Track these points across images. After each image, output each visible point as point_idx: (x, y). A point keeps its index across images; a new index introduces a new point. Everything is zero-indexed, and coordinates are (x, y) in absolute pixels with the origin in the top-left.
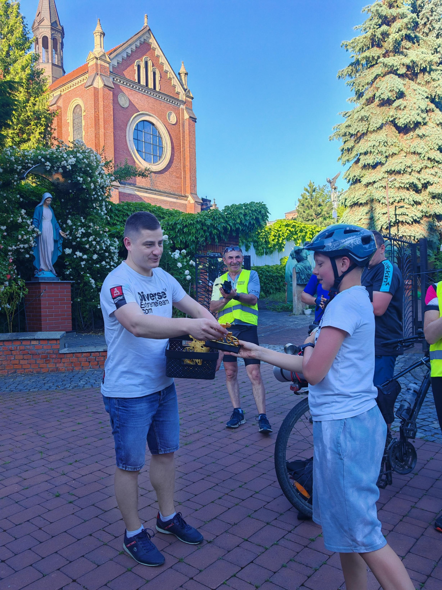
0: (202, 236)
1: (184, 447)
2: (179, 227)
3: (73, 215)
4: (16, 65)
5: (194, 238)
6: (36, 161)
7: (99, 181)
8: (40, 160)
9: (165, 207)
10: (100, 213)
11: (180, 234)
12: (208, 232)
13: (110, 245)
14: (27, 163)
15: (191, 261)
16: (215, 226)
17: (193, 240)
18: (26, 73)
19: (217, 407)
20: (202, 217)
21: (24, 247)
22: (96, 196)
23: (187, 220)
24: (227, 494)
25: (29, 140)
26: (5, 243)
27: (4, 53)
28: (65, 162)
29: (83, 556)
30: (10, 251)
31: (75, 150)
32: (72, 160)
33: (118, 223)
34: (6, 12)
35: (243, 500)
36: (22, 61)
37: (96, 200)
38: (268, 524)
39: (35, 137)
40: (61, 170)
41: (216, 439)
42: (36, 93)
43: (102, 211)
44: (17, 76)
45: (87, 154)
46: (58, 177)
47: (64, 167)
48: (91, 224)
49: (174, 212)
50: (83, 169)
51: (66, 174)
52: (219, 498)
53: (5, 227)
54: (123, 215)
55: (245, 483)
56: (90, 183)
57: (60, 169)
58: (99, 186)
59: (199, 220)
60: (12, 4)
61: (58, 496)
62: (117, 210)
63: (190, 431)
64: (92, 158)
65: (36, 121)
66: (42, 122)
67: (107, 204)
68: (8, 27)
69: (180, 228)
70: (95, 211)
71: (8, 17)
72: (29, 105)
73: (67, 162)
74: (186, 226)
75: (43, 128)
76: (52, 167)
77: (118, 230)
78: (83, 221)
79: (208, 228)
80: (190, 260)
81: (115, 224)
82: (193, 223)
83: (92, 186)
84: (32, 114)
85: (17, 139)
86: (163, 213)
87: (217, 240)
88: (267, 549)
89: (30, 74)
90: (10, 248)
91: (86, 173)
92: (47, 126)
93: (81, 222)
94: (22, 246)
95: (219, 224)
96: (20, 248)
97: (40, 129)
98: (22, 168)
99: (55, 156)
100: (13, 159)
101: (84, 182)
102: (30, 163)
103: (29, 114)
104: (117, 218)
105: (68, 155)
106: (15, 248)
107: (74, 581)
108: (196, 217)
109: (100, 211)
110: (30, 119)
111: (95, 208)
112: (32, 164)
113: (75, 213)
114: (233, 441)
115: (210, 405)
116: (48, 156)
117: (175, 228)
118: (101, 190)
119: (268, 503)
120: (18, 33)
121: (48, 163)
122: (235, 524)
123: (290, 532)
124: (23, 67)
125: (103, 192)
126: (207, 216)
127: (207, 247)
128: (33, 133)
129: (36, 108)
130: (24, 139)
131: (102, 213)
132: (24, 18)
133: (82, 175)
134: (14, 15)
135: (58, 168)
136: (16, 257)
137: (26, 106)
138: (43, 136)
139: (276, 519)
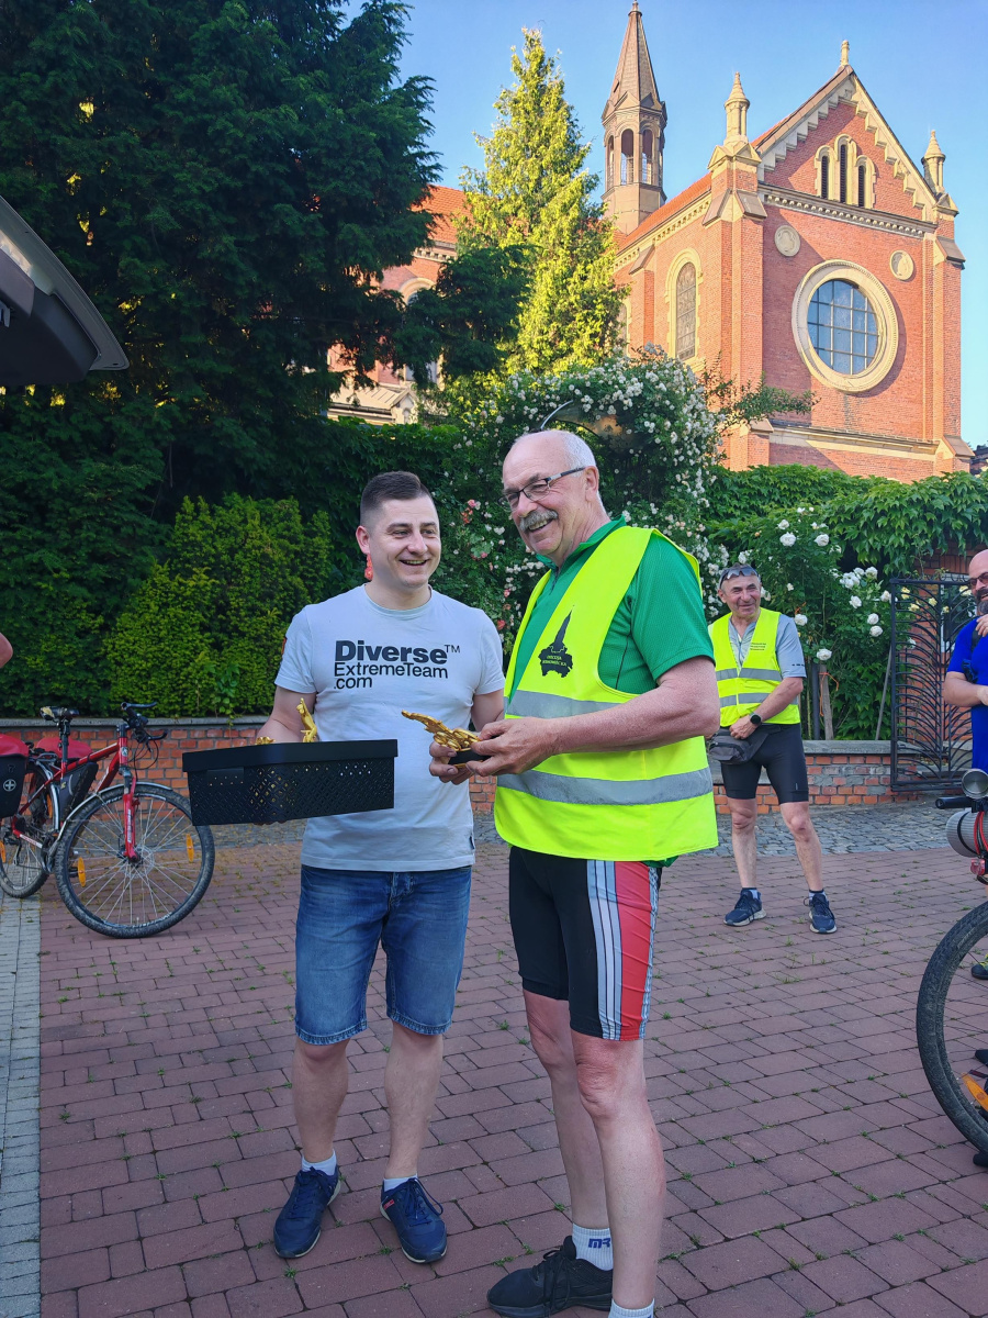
0: (923, 535)
1: (781, 987)
2: (866, 515)
3: (636, 500)
4: (551, 205)
5: (902, 541)
6: (565, 396)
7: (689, 425)
8: (573, 392)
9: (852, 472)
10: (690, 494)
11: (869, 532)
12: (940, 525)
13: (708, 561)
14: (549, 401)
15: (886, 592)
16: (959, 510)
17: (899, 546)
18: (570, 218)
19: (890, 923)
20: (923, 491)
21: (534, 567)
22: (682, 458)
23: (885, 500)
24: (835, 1087)
25: (570, 351)
26: (501, 561)
27: (531, 185)
28: (620, 392)
29: (514, 1130)
30: (509, 575)
31: (643, 365)
32: (636, 387)
33: (738, 513)
34: (537, 103)
35: (865, 1104)
36: (564, 196)
37: (682, 466)
38: (899, 1157)
39: (581, 345)
40: (612, 410)
41: (858, 983)
42: (589, 255)
43: (694, 488)
44: (553, 226)
45: (667, 371)
46: (608, 425)
47: (618, 404)
48: (670, 518)
49: (872, 483)
50: (657, 405)
51: (625, 417)
52: (813, 1091)
53: (503, 529)
54: (750, 495)
55: (885, 1074)
56: (671, 430)
57: (611, 407)
58: (690, 436)
59: (914, 499)
60: (549, 85)
61: (504, 1029)
62: (736, 484)
63: (806, 959)
64: (676, 379)
65: (585, 312)
66: (597, 312)
67: (708, 473)
68: (540, 132)
69: (869, 518)
70: (679, 490)
71: (540, 112)
72: (572, 280)
73: (624, 392)
74: (883, 513)
75: (599, 324)
76: (595, 405)
77: (732, 528)
78: (654, 511)
79: (939, 517)
80: (881, 591)
81: (730, 516)
82: (901, 505)
83: (674, 437)
84: (578, 297)
85: (548, 353)
86: (845, 486)
87: (962, 544)
88: (874, 1200)
89: (579, 219)
90: (508, 570)
91: (664, 413)
92: (608, 319)
93: (650, 513)
94: (531, 565)
95: (968, 507)
96: (528, 570)
97: (592, 327)
98: (538, 413)
99: (601, 382)
100: (522, 395)
101: (657, 431)
102: (554, 401)
103: (572, 299)
104: (735, 502)
105: (629, 378)
106: (519, 569)
107: (485, 1163)
108: (909, 491)
109: (689, 490)
110: (575, 309)
111: (680, 484)
112: (558, 403)
113: (639, 495)
114: (898, 992)
115: (874, 917)
116: (588, 384)
117: (858, 520)
118: (694, 445)
119: (920, 1120)
120: (557, 143)
121: (587, 398)
122: (825, 1142)
123: (944, 1183)
124: (565, 205)
125: (700, 449)
126: (937, 489)
127: (933, 562)
128: (578, 336)
129: (587, 285)
130: (561, 350)
131: (695, 494)
132: (572, 108)
133: (654, 416)
134: (552, 106)
135: (607, 406)
136: (520, 587)
137: (568, 283)
138: (597, 340)
139: (923, 1153)
